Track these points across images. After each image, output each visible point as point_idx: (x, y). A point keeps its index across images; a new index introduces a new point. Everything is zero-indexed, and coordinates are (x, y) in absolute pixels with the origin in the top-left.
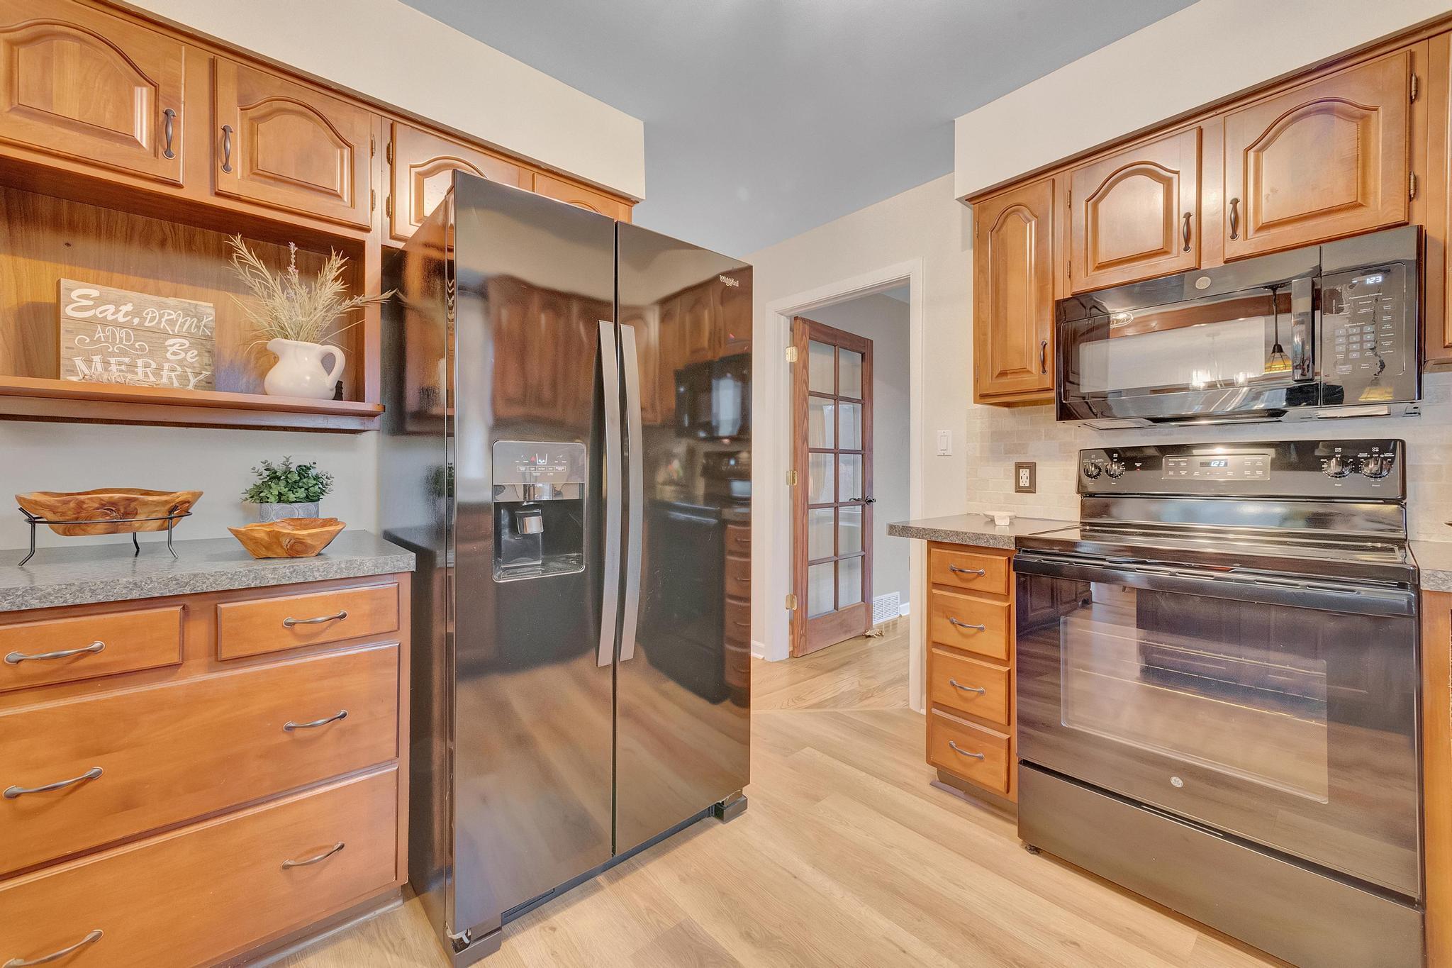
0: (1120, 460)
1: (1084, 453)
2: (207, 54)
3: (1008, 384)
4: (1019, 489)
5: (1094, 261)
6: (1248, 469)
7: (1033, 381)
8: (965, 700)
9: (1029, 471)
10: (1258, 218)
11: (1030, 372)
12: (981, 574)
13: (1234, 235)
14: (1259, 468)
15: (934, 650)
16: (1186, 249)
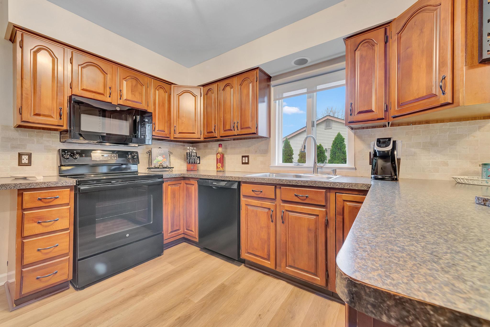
1: (59, 151)
3: (40, 119)
4: (21, 164)
5: (81, 87)
6: (113, 157)
7: (54, 120)
8: (47, 253)
9: (27, 156)
10: (125, 97)
11: (52, 117)
12: (57, 198)
13: (121, 99)
14: (115, 157)
15: (24, 241)
16: (110, 97)
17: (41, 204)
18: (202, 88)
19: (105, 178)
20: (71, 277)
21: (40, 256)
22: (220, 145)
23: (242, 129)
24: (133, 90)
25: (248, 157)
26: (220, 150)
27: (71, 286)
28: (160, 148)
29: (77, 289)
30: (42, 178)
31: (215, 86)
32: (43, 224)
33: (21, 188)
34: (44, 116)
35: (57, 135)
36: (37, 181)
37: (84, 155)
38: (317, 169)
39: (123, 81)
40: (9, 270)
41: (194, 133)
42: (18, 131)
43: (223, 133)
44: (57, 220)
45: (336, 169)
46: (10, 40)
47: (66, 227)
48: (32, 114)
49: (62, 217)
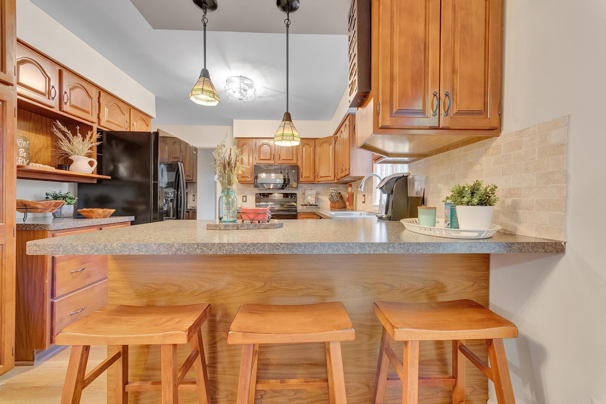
0: (262, 195)
1: (256, 194)
2: (58, 68)
3: (244, 179)
4: (243, 201)
5: (260, 158)
6: (282, 197)
9: (245, 197)
10: (282, 158)
11: (249, 177)
13: (279, 160)
16: (273, 160)
18: (335, 136)
22: (350, 185)
23: (345, 170)
24: (287, 152)
25: (365, 195)
26: (350, 190)
28: (311, 189)
31: (339, 133)
34: (245, 177)
35: (252, 185)
37: (265, 196)
41: (330, 176)
42: (242, 185)
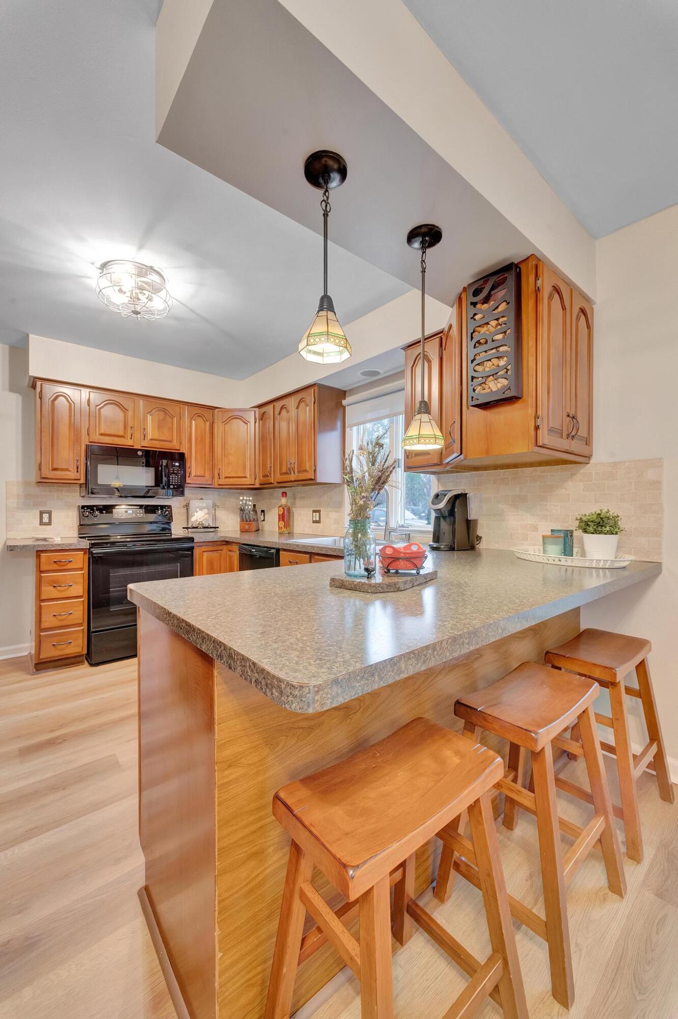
0: (97, 510)
1: (81, 507)
3: (58, 474)
5: (99, 432)
6: (138, 513)
7: (72, 475)
8: (61, 620)
9: (48, 514)
10: (150, 436)
11: (69, 471)
12: (71, 561)
13: (144, 439)
14: (141, 513)
15: (42, 604)
16: (131, 439)
17: (56, 567)
18: (257, 410)
19: (128, 540)
20: (85, 652)
21: (55, 622)
22: (284, 494)
23: (299, 472)
24: (160, 426)
25: (319, 511)
26: (284, 501)
27: (86, 662)
28: (201, 499)
29: (92, 665)
30: (60, 539)
31: (271, 407)
32: (58, 588)
33: (39, 549)
34: (62, 470)
35: (77, 488)
36: (55, 543)
37: (104, 512)
38: (390, 532)
39: (147, 416)
40: (31, 641)
41: (245, 477)
42: (39, 486)
43: (280, 478)
44: (71, 586)
45: (409, 534)
46: (32, 387)
47: (80, 595)
48: (50, 469)
49: (76, 583)
